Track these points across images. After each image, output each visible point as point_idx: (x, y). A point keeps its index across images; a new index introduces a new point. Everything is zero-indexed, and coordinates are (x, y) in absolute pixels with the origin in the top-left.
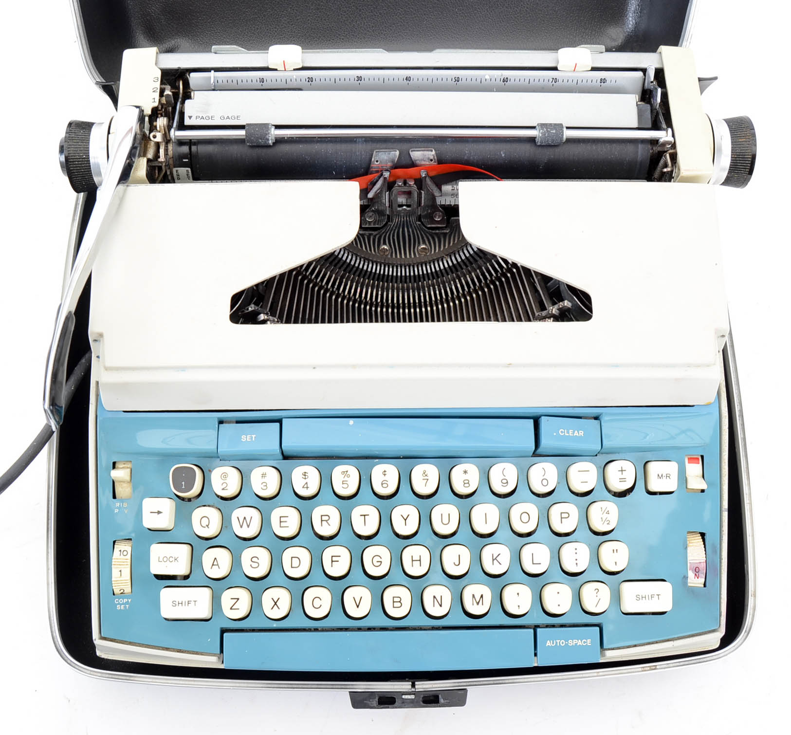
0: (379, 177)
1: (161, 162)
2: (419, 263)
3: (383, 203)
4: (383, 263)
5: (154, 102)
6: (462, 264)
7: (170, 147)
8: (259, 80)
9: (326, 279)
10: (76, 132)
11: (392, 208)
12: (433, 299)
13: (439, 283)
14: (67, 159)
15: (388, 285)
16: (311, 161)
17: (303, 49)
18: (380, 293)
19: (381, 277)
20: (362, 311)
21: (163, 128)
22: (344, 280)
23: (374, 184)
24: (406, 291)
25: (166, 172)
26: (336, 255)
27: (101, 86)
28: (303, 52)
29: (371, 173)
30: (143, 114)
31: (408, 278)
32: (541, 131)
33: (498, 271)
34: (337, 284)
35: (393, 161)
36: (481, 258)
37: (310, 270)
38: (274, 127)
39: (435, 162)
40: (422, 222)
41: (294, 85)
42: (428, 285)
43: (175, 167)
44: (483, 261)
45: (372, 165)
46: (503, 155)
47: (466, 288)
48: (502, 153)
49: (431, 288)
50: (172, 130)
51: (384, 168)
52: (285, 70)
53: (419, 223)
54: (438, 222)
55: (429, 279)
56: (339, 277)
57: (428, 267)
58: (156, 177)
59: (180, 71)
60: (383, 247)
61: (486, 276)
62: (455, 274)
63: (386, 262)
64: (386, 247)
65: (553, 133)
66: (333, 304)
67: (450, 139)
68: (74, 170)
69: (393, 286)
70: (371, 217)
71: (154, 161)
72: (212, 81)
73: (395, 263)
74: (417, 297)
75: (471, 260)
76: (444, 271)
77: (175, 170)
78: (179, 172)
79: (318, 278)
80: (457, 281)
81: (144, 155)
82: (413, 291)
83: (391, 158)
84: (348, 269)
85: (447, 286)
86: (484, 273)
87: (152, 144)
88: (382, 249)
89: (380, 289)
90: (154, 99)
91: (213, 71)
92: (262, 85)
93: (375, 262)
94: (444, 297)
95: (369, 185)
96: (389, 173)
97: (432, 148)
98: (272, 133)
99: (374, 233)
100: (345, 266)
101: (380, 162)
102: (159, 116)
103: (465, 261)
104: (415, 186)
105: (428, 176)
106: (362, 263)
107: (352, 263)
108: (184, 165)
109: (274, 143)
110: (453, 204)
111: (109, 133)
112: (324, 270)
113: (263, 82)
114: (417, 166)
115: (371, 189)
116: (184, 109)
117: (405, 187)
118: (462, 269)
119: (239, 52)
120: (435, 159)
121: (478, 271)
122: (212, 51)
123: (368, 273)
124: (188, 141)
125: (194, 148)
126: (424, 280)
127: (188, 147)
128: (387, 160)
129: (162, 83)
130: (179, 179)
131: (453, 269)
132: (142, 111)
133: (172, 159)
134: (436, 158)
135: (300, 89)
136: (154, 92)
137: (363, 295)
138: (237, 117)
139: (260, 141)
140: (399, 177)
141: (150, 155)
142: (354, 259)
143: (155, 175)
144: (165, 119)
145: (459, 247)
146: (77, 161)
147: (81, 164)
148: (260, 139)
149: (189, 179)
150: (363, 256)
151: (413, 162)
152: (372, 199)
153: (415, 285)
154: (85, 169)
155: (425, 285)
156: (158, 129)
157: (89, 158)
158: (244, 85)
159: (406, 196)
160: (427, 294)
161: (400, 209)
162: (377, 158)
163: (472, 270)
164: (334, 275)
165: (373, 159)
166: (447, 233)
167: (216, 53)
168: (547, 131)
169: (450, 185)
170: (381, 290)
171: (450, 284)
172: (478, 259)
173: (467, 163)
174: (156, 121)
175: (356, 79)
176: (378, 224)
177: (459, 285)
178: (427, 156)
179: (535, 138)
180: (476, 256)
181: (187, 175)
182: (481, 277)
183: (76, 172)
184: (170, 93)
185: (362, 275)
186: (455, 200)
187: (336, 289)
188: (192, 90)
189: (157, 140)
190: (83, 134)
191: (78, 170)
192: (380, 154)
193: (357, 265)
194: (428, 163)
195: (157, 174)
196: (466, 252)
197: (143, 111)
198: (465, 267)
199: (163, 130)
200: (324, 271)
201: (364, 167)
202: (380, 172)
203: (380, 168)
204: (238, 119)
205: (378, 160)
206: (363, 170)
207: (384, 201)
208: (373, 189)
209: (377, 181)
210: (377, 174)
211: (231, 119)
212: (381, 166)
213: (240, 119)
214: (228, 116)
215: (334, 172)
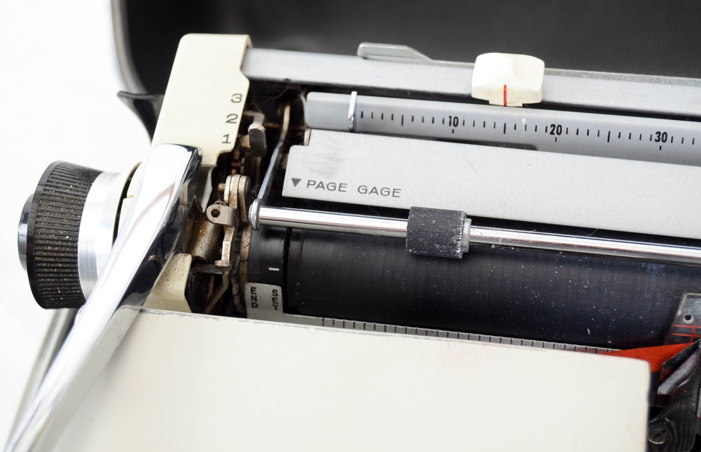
0: (689, 353)
1: (222, 268)
3: (691, 410)
5: (227, 142)
7: (246, 238)
8: (447, 121)
10: (59, 185)
14: (30, 239)
16: (542, 302)
17: (547, 66)
21: (235, 197)
23: (676, 365)
25: (230, 287)
27: (131, 101)
28: (546, 73)
29: (672, 342)
30: (199, 164)
38: (470, 220)
41: (522, 137)
43: (249, 281)
45: (674, 325)
50: (255, 205)
52: (505, 106)
58: (209, 295)
59: (288, 87)
68: (44, 262)
70: (659, 435)
71: (209, 264)
72: (351, 112)
77: (248, 286)
78: (257, 291)
81: (189, 250)
87: (210, 227)
90: (227, 136)
91: (354, 93)
92: (453, 131)
95: (665, 366)
98: (466, 231)
101: (696, 320)
102: (234, 171)
108: (269, 279)
109: (464, 254)
111: (124, 195)
113: (455, 126)
116: (286, 164)
119: (412, 60)
122: (360, 52)
124: (285, 229)
125: (294, 245)
127: (283, 242)
129: (249, 105)
130: (255, 305)
132: (197, 158)
133: (246, 263)
135: (531, 147)
136: (228, 122)
138: (394, 191)
139: (438, 246)
141: (201, 251)
143: (207, 292)
144: (244, 179)
146: (50, 245)
147: (57, 252)
148: (438, 243)
149: (276, 309)
154: (66, 263)
156: (226, 198)
157: (76, 242)
158: (417, 127)
162: (690, 310)
165: (679, 313)
167: (365, 58)
174: (224, 182)
175: (655, 137)
181: (273, 299)
183: (46, 268)
184: (262, 128)
188: (308, 127)
189: (220, 220)
190: (72, 192)
191: (50, 262)
192: (698, 301)
195: (211, 291)
197: (200, 158)
199: (236, 203)
201: (656, 326)
202: (692, 340)
203: (693, 332)
204: (395, 194)
205: (690, 315)
206: (655, 333)
207: (694, 405)
208: (671, 377)
209: (683, 360)
210: (685, 344)
211: (381, 193)
212: (696, 328)
213: (401, 196)
214: (375, 188)
215: (588, 329)
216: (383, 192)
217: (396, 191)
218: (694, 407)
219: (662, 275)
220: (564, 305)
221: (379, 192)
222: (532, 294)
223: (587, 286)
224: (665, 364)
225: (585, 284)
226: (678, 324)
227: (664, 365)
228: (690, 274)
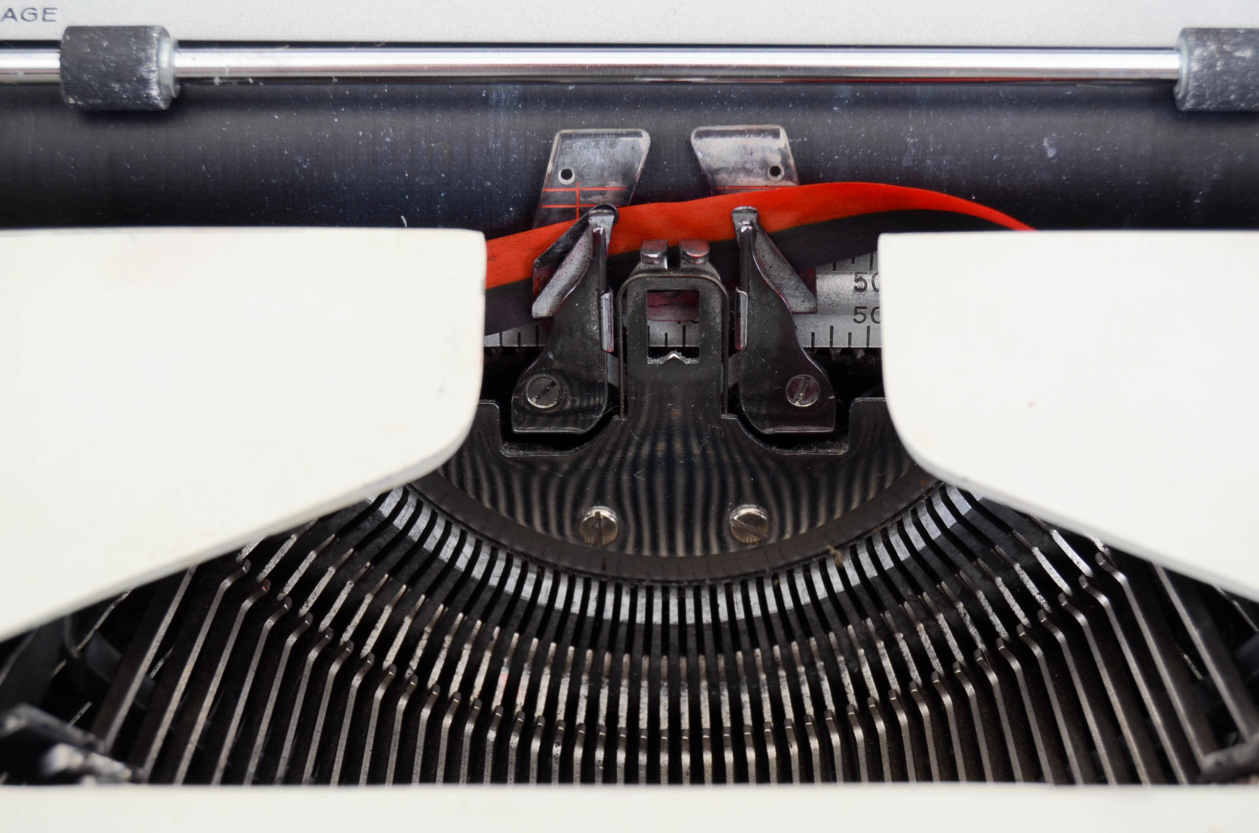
0: (575, 237)
2: (734, 578)
3: (591, 339)
4: (596, 576)
6: (897, 578)
9: (375, 634)
11: (625, 361)
12: (790, 714)
13: (812, 657)
15: (616, 661)
16: (316, 174)
18: (584, 691)
19: (588, 628)
20: (512, 757)
22: (448, 640)
23: (554, 262)
24: (684, 683)
26: (416, 539)
29: (544, 223)
31: (692, 632)
32: (1197, 52)
33: (1039, 607)
34: (419, 652)
35: (626, 173)
36: (971, 556)
37: (312, 599)
38: (173, 42)
39: (788, 177)
40: (742, 418)
42: (769, 664)
44: (978, 567)
45: (547, 190)
46: (1051, 153)
47: (915, 674)
48: (1045, 144)
49: (782, 673)
51: (595, 199)
53: (732, 418)
54: (802, 416)
55: (772, 641)
56: (428, 629)
57: (769, 593)
60: (593, 513)
61: (992, 626)
62: (874, 621)
63: (610, 573)
64: (605, 513)
65: (1243, 59)
66: (398, 726)
67: (844, 91)
69: (635, 666)
70: (545, 391)
73: (642, 577)
74: (726, 709)
75: (935, 563)
76: (828, 608)
79: (344, 630)
80: (881, 645)
82: (714, 689)
83: (621, 160)
84: (463, 597)
85: (842, 666)
86: (985, 615)
88: (590, 519)
89: (585, 678)
93: (567, 570)
94: (830, 705)
95: (538, 267)
96: (612, 218)
97: (778, 124)
98: (165, 59)
99: (564, 457)
100: (449, 584)
101: (580, 176)
103: (910, 568)
104: (710, 268)
105: (763, 230)
106: (515, 572)
107: (478, 572)
109: (169, 100)
110: (859, 343)
112: (368, 599)
114: (717, 193)
115: (545, 282)
117: (672, 273)
118: (900, 599)
120: (787, 166)
121: (960, 606)
123: (539, 615)
126: (755, 644)
128: (603, 169)
131: (866, 600)
134: (791, 161)
137: (521, 700)
138: (45, 12)
139: (116, 87)
140: (647, 236)
142: (484, 557)
145: (888, 515)
150: (519, 548)
151: (704, 177)
152: (546, 323)
153: (722, 663)
155: (759, 660)
159: (678, 313)
160: (765, 696)
161: (659, 361)
162: (568, 160)
163: (936, 603)
164: (408, 621)
165: (550, 167)
166: (837, 459)
168: (1222, 52)
169: (844, 271)
170: (590, 681)
171: (853, 660)
172: (959, 558)
173: (914, 179)
176: (575, 425)
177: (887, 663)
178: (758, 156)
179: (1173, 82)
180: (953, 547)
182: (973, 630)
185: (515, 622)
186: (869, 328)
187: (417, 672)
192: (579, 143)
193: (494, 581)
194: (760, 182)
196: (912, 532)
198: (910, 593)
200: (370, 605)
201: (516, 197)
202: (578, 215)
203: (578, 199)
204: (47, 17)
205: (569, 168)
206: (517, 211)
207: (596, 329)
208: (551, 284)
209: (567, 250)
210: (567, 222)
211: (23, 18)
212: (583, 191)
213: (57, 20)
214: (10, 10)
215: (402, 217)
216: (26, 16)
217: (48, 11)
218: (596, 331)
219: (516, 108)
220: (354, 177)
221: (18, 16)
222: (298, 162)
223: (391, 138)
224: (539, 261)
225: (387, 134)
226: (551, 188)
227: (537, 263)
228: (564, 100)
